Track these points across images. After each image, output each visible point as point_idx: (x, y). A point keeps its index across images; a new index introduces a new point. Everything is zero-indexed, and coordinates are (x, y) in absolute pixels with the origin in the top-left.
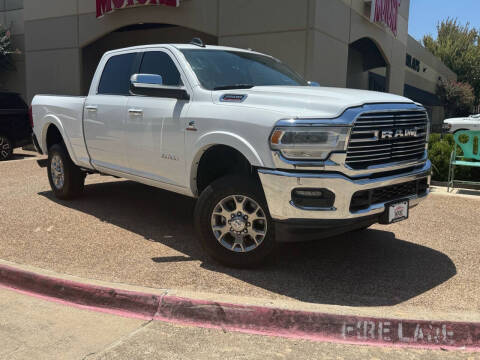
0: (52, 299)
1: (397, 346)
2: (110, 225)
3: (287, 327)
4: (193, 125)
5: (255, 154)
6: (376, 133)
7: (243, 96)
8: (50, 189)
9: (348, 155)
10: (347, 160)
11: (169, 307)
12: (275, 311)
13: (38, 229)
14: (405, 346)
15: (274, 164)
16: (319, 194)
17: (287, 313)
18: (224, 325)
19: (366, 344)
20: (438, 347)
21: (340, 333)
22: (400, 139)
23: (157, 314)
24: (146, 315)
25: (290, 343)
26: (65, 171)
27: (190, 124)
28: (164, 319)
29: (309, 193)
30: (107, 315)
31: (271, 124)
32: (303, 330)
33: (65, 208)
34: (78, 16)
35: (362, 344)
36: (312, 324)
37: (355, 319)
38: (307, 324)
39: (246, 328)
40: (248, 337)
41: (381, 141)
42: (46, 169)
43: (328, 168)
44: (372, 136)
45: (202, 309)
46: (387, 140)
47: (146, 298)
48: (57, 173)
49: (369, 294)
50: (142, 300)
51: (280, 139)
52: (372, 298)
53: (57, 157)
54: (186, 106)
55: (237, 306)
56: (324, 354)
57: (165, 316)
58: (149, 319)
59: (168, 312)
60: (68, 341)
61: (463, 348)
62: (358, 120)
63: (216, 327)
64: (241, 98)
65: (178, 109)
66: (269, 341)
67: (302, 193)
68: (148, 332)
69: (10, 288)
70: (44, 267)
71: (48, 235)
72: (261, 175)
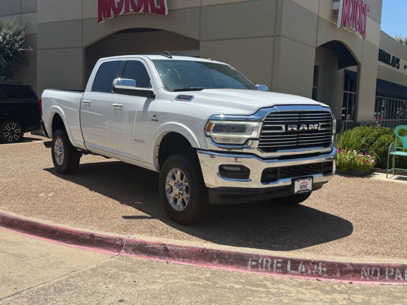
0: (49, 240)
1: (286, 277)
2: (97, 193)
3: (210, 261)
4: (156, 117)
5: (195, 139)
6: (284, 127)
7: (191, 97)
8: (53, 166)
9: (260, 142)
10: (259, 145)
11: (130, 246)
12: (203, 250)
13: (42, 194)
14: (291, 276)
15: (207, 146)
16: (239, 169)
17: (211, 251)
18: (167, 259)
19: (264, 274)
20: (315, 278)
21: (247, 266)
22: (304, 131)
23: (122, 251)
24: (114, 252)
25: (211, 271)
26: (65, 151)
27: (154, 116)
28: (127, 255)
29: (232, 169)
30: (88, 251)
31: (206, 118)
32: (222, 263)
33: (64, 181)
34: (82, 21)
35: (262, 273)
36: (228, 259)
37: (258, 256)
38: (225, 259)
39: (183, 261)
40: (182, 267)
41: (287, 132)
42: (50, 149)
43: (245, 150)
44: (280, 128)
45: (154, 248)
46: (293, 132)
47: (115, 239)
48: (58, 153)
49: (276, 243)
50: (112, 241)
51: (212, 128)
52: (277, 246)
53: (60, 140)
54: (153, 102)
55: (177, 246)
56: (232, 278)
57: (127, 252)
58: (116, 254)
59: (129, 250)
60: (59, 264)
61: (333, 280)
62: (268, 117)
63: (162, 260)
64: (189, 98)
65: (147, 104)
66: (196, 269)
67: (227, 168)
68: (114, 261)
69: (20, 233)
70: (46, 219)
71: (49, 199)
72: (199, 154)
